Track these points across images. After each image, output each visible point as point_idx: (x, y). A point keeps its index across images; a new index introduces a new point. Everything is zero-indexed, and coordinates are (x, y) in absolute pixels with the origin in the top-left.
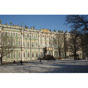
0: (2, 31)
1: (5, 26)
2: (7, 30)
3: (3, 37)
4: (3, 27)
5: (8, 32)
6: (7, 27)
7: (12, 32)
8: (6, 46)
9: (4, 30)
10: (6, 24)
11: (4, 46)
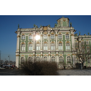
0: (82, 41)
1: (83, 36)
2: (86, 40)
3: (83, 45)
4: (82, 38)
5: (87, 41)
6: (86, 37)
7: (90, 41)
8: (86, 53)
9: (83, 40)
10: (84, 35)
11: (84, 53)
